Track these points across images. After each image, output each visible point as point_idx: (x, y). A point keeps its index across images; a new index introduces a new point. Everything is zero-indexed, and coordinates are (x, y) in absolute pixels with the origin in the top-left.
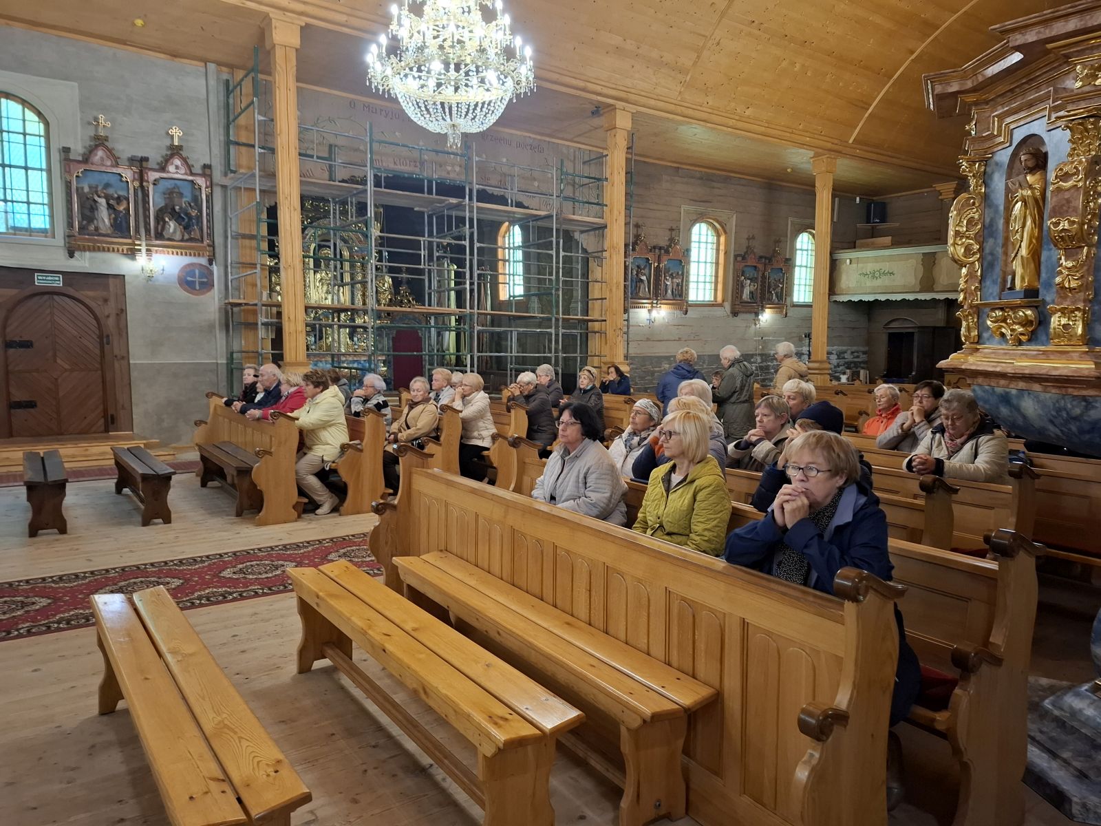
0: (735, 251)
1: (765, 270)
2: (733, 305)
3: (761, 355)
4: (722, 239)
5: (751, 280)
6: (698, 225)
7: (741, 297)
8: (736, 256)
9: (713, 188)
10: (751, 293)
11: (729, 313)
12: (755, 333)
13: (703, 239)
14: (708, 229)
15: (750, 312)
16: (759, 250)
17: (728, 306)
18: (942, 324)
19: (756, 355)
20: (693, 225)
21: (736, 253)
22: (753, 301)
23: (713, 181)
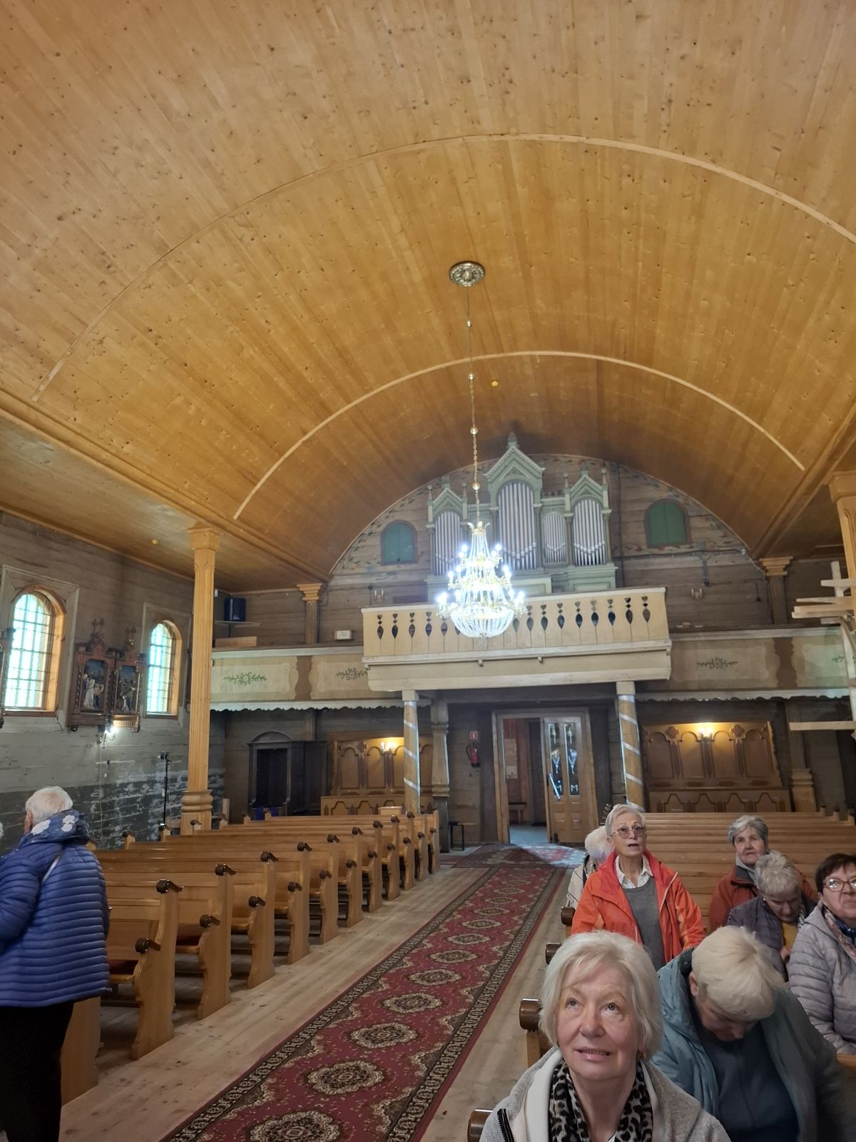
0: (75, 638)
1: (115, 667)
2: (70, 714)
3: (105, 786)
4: (60, 620)
5: (97, 679)
6: (24, 597)
7: (82, 702)
8: (77, 646)
9: (50, 548)
10: (96, 697)
11: (63, 727)
12: (98, 754)
13: (31, 617)
14: (38, 604)
15: (92, 725)
16: (108, 641)
17: (62, 716)
18: (310, 738)
19: (98, 787)
20: (18, 596)
21: (78, 641)
22: (97, 709)
23: (51, 540)
